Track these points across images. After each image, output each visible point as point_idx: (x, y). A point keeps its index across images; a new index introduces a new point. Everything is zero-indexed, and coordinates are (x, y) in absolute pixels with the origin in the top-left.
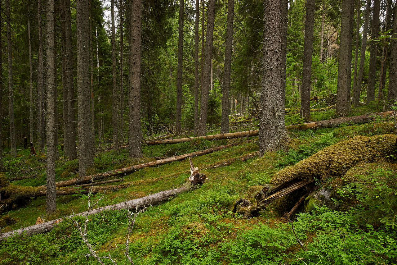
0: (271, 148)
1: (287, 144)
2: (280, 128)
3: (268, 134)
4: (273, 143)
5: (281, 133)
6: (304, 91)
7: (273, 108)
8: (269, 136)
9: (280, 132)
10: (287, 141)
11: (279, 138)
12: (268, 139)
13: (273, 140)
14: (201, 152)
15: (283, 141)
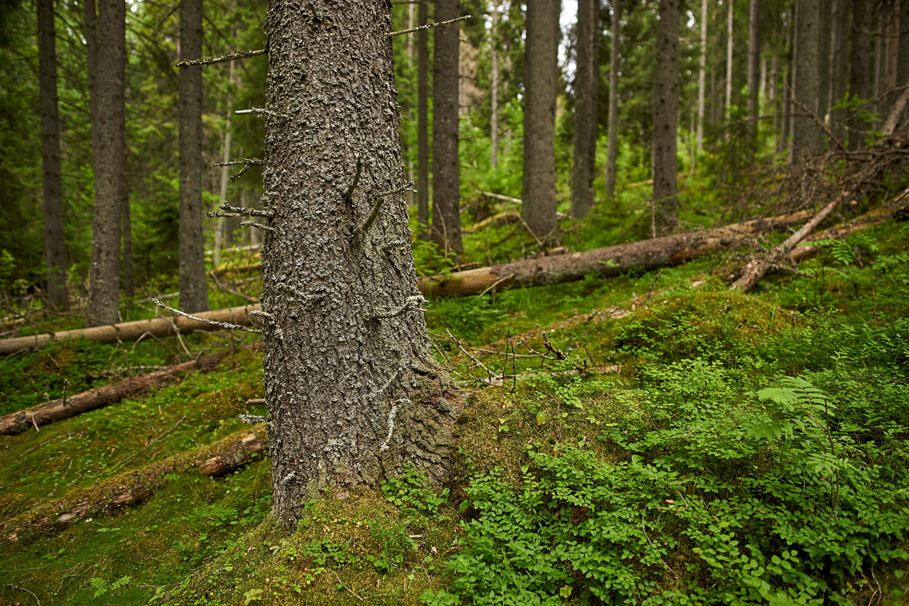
0: (342, 466)
1: (446, 429)
2: (396, 329)
3: (322, 370)
4: (353, 430)
5: (403, 362)
6: (440, 169)
7: (347, 199)
8: (327, 387)
9: (396, 353)
10: (444, 412)
11: (391, 394)
12: (325, 405)
13: (352, 411)
14: (59, 408)
15: (421, 412)
